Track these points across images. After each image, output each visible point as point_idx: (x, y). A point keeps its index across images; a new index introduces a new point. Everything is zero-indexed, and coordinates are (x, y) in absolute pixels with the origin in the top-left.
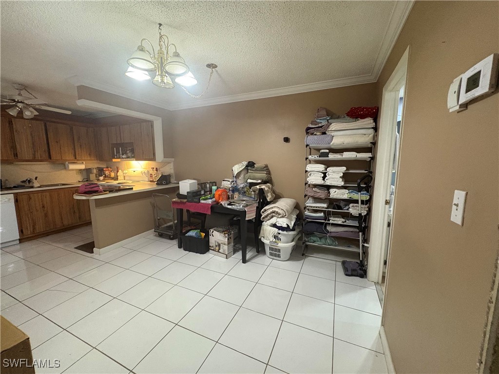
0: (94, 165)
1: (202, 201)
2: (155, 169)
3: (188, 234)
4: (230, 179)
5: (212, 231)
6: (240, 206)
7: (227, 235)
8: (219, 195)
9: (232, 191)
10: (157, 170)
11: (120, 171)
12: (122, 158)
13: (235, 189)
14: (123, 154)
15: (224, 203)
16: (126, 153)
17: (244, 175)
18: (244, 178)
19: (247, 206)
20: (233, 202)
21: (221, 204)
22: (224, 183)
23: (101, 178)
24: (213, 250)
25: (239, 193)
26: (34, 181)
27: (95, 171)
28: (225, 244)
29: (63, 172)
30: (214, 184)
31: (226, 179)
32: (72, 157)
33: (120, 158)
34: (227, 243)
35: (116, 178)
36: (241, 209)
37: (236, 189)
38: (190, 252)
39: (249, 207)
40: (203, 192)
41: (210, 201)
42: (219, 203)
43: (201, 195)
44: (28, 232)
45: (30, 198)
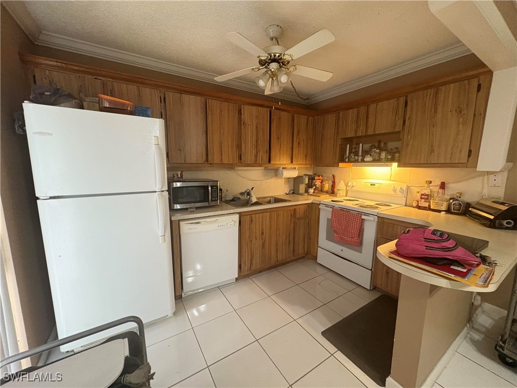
10: (443, 186)
11: (342, 182)
12: (363, 161)
16: (372, 153)
23: (311, 191)
29: (273, 180)
44: (245, 268)
45: (252, 221)
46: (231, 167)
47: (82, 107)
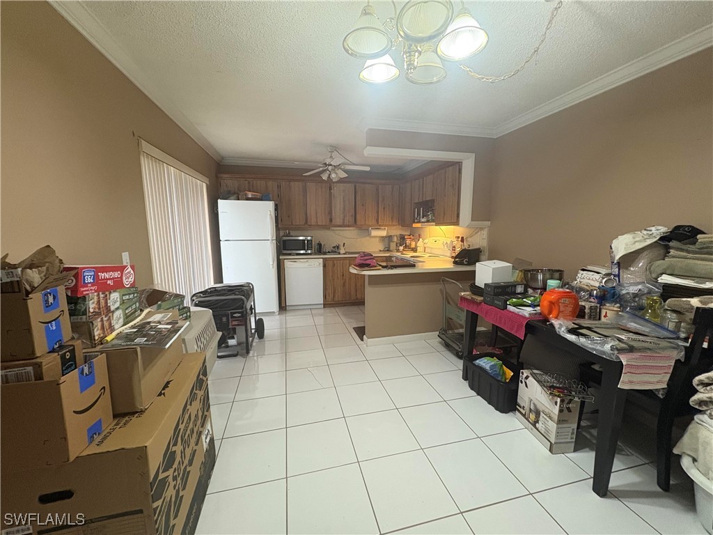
0: (396, 231)
1: (511, 308)
2: (460, 239)
3: (477, 361)
4: (603, 266)
5: (525, 375)
6: (603, 344)
7: (559, 400)
8: (552, 303)
9: (596, 297)
10: (462, 240)
11: (421, 239)
12: (422, 222)
13: (606, 296)
14: (423, 217)
15: (561, 326)
16: (427, 216)
17: (651, 262)
18: (649, 269)
19: (631, 349)
20: (589, 329)
21: (552, 325)
22: (581, 274)
23: (401, 248)
24: (524, 415)
25: (623, 308)
26: (342, 247)
27: (395, 239)
28: (550, 418)
29: (368, 238)
30: (557, 275)
31: (589, 268)
32: (374, 222)
33: (419, 222)
34: (556, 418)
35: (415, 250)
36: (604, 353)
37: (614, 294)
38: (478, 395)
39: (636, 355)
40: (520, 289)
41: (527, 311)
42: (546, 320)
43: (514, 294)
44: (329, 298)
45: (334, 265)
46: (326, 227)
47: (238, 200)
